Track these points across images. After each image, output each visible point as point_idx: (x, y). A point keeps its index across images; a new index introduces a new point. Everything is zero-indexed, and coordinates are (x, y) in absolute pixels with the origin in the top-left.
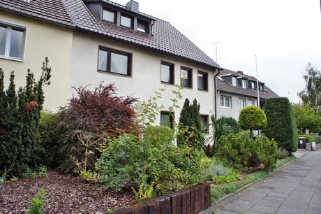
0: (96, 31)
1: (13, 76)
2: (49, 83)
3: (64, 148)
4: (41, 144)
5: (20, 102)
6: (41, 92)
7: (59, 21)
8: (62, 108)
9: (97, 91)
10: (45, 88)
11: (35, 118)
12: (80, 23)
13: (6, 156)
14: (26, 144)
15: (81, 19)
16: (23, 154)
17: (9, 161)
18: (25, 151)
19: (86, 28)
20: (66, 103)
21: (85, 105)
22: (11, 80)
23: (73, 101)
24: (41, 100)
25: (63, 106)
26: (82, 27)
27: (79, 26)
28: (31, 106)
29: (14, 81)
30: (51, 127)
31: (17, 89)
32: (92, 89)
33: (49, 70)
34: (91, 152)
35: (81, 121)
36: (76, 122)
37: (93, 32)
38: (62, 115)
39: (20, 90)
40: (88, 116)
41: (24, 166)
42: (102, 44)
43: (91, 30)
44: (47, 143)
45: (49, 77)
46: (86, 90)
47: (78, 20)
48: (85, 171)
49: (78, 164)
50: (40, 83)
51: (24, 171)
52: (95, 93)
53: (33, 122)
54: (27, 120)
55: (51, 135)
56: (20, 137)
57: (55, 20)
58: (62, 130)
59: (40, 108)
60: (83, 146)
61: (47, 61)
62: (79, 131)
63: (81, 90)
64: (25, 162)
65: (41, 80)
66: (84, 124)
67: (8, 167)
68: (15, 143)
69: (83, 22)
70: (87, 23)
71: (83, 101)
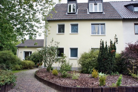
0: (132, 18)
1: (106, 42)
2: (117, 43)
3: (124, 66)
4: (116, 64)
5: (109, 50)
6: (115, 47)
7: (116, 18)
8: (122, 51)
9: (136, 44)
10: (116, 45)
11: (114, 55)
12: (125, 16)
13: (106, 68)
14: (112, 64)
15: (125, 14)
16: (111, 67)
17: (107, 69)
18: (111, 66)
19: (128, 18)
20: (123, 49)
21: (131, 50)
22: (106, 44)
23: (126, 48)
24: (115, 49)
25: (123, 51)
26: (126, 18)
27: (124, 18)
28: (113, 51)
29: (107, 44)
30: (119, 58)
31: (108, 46)
32: (133, 43)
33: (117, 39)
34: (135, 67)
35: (130, 55)
36: (128, 56)
37: (131, 18)
38: (123, 54)
39: (109, 47)
40: (133, 53)
41: (111, 71)
42: (136, 23)
43: (130, 18)
44: (118, 64)
45: (117, 41)
46: (131, 43)
47: (124, 15)
48: (133, 74)
49: (130, 71)
50: (115, 44)
51: (111, 73)
52: (135, 44)
53: (114, 56)
54: (112, 56)
55: (119, 61)
56: (110, 62)
57: (114, 18)
58: (123, 59)
59: (115, 52)
60: (132, 65)
61: (116, 36)
62: (130, 59)
63: (129, 44)
64: (112, 70)
65: (115, 42)
66: (132, 57)
67: (107, 71)
68: (108, 63)
69: (126, 15)
70: (128, 15)
71: (130, 48)
